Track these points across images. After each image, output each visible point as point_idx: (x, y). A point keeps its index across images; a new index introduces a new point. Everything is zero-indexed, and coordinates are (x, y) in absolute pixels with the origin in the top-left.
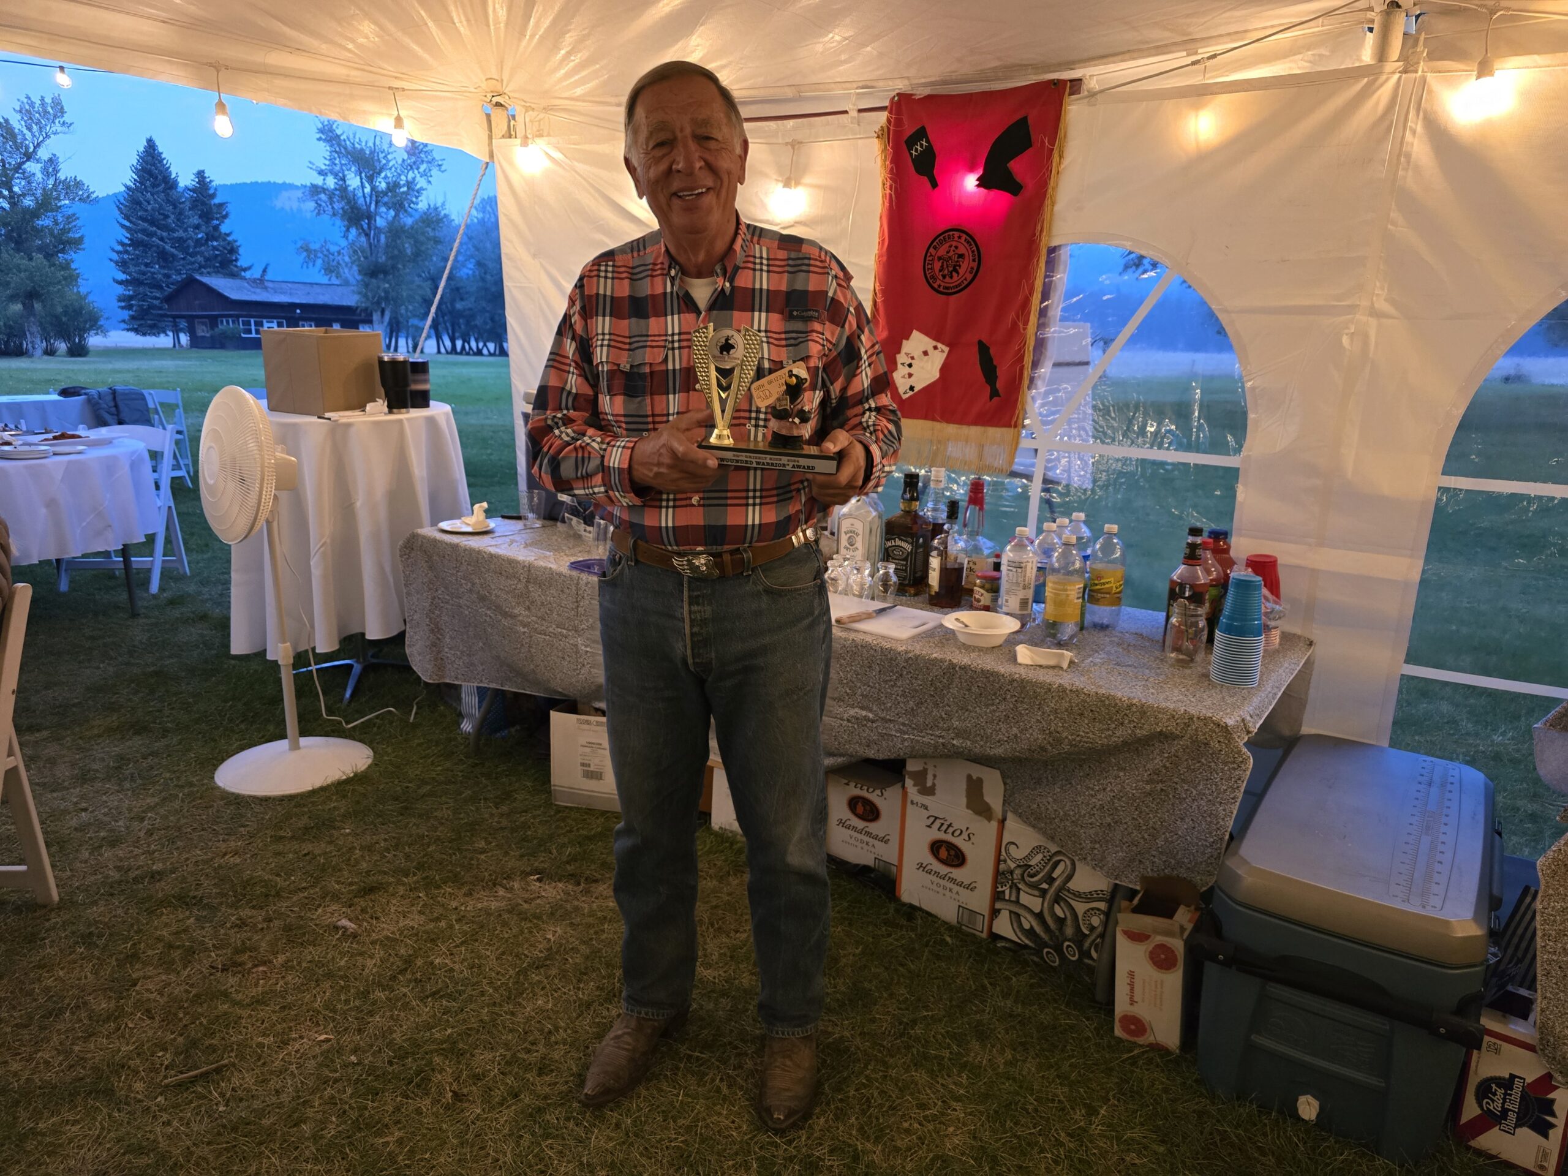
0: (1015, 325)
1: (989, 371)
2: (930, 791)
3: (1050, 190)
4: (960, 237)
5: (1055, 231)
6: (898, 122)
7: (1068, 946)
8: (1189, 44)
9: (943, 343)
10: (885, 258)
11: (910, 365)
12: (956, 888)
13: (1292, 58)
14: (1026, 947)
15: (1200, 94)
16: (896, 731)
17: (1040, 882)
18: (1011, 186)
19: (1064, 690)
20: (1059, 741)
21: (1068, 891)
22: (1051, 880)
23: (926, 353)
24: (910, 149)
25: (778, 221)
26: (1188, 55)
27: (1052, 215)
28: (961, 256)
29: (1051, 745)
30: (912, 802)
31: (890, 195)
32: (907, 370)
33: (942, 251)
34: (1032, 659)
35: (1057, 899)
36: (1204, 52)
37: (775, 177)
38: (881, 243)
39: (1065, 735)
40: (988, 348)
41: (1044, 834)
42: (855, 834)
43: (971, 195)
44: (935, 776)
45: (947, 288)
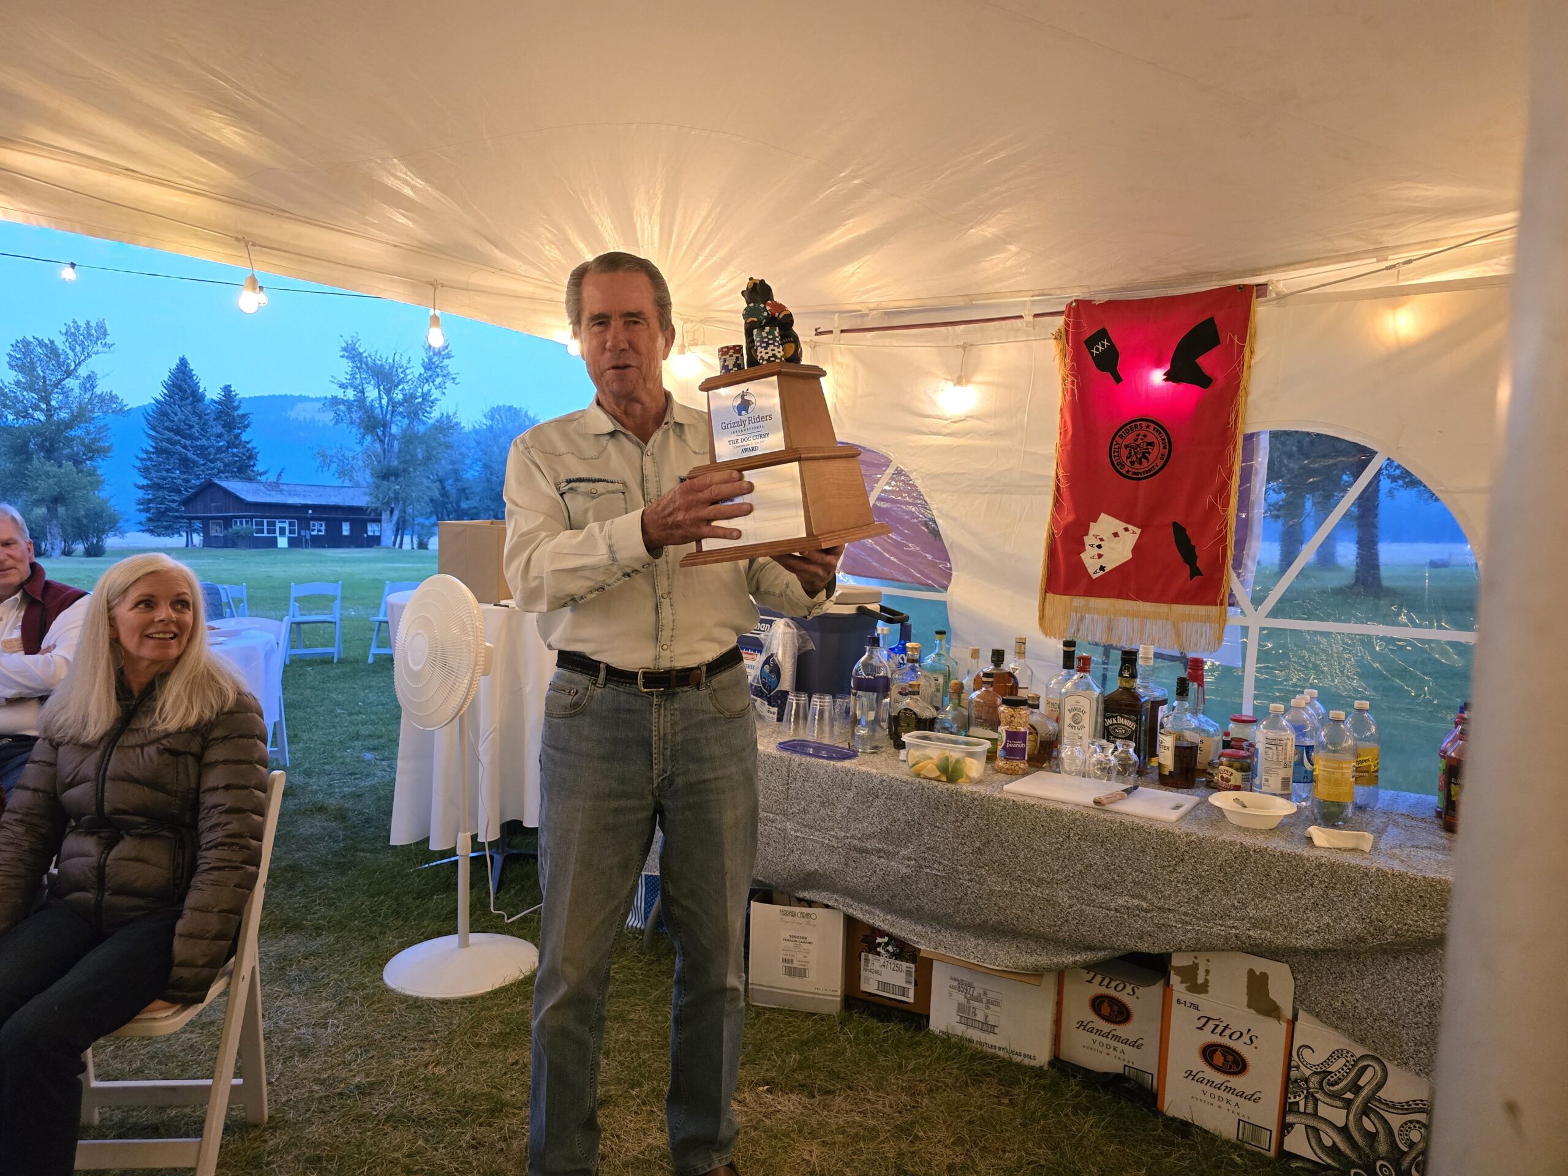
0: (1213, 507)
1: (1188, 552)
2: (1203, 989)
3: (1243, 383)
4: (1148, 427)
5: (1249, 420)
6: (1077, 325)
7: (1382, 1166)
8: (1380, 251)
9: (1134, 525)
10: (1069, 447)
11: (1099, 547)
12: (1234, 1099)
13: (1483, 263)
14: (1328, 1167)
15: (1397, 295)
16: (1176, 921)
17: (1344, 1091)
18: (1203, 381)
19: (1385, 875)
20: (1382, 931)
21: (1380, 1101)
22: (1356, 1089)
23: (1116, 535)
24: (1090, 348)
25: (948, 415)
26: (1378, 261)
27: (1246, 404)
28: (1150, 444)
29: (1372, 935)
30: (1179, 1001)
31: (1073, 390)
32: (1097, 551)
33: (1129, 439)
34: (1328, 841)
35: (1366, 1111)
36: (1394, 259)
37: (943, 376)
38: (1064, 433)
39: (1389, 923)
40: (1185, 529)
41: (1351, 1035)
42: (1101, 1039)
43: (1160, 388)
44: (1207, 972)
45: (1136, 474)
